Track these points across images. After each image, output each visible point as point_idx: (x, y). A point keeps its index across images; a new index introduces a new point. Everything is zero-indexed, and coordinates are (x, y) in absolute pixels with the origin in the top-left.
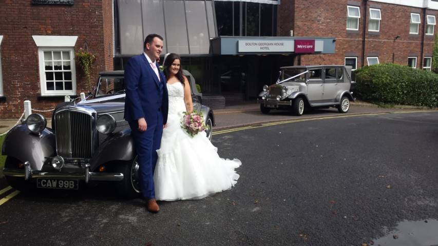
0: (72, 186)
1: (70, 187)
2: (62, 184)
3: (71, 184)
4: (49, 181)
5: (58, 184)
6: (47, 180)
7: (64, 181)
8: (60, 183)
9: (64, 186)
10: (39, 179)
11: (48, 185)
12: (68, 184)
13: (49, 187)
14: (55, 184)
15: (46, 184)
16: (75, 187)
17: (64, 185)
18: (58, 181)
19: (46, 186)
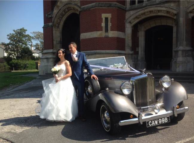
0: (166, 121)
1: (166, 122)
2: (161, 121)
4: (153, 121)
5: (158, 122)
6: (152, 121)
7: (161, 119)
8: (159, 121)
10: (147, 122)
12: (164, 120)
13: (154, 125)
14: (156, 122)
15: (152, 124)
16: (168, 120)
17: (162, 121)
18: (158, 120)
19: (152, 125)
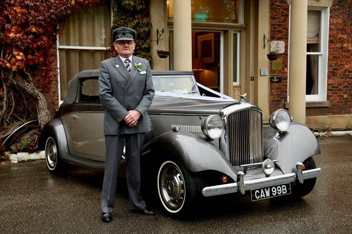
3: (283, 190)
4: (262, 191)
7: (276, 187)
8: (273, 191)
9: (277, 193)
10: (252, 191)
11: (262, 196)
12: (280, 190)
14: (268, 193)
15: (260, 195)
16: (288, 191)
17: (277, 191)
18: (271, 188)
19: (260, 198)
